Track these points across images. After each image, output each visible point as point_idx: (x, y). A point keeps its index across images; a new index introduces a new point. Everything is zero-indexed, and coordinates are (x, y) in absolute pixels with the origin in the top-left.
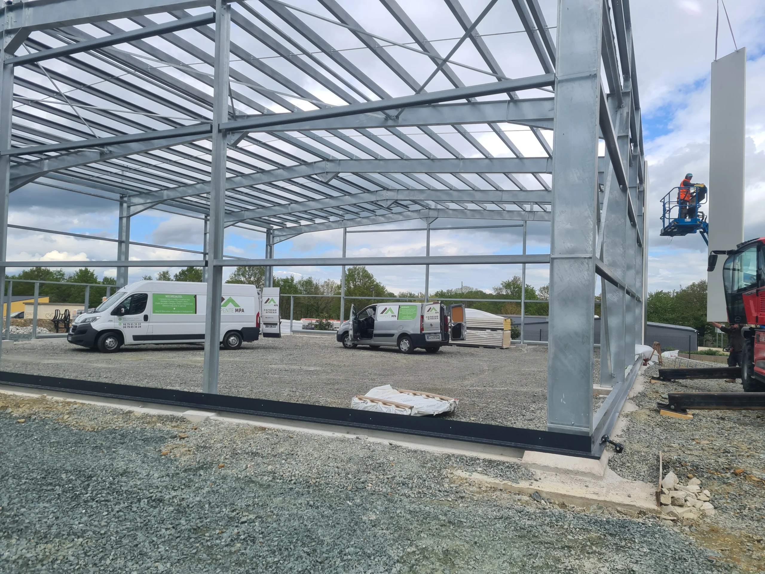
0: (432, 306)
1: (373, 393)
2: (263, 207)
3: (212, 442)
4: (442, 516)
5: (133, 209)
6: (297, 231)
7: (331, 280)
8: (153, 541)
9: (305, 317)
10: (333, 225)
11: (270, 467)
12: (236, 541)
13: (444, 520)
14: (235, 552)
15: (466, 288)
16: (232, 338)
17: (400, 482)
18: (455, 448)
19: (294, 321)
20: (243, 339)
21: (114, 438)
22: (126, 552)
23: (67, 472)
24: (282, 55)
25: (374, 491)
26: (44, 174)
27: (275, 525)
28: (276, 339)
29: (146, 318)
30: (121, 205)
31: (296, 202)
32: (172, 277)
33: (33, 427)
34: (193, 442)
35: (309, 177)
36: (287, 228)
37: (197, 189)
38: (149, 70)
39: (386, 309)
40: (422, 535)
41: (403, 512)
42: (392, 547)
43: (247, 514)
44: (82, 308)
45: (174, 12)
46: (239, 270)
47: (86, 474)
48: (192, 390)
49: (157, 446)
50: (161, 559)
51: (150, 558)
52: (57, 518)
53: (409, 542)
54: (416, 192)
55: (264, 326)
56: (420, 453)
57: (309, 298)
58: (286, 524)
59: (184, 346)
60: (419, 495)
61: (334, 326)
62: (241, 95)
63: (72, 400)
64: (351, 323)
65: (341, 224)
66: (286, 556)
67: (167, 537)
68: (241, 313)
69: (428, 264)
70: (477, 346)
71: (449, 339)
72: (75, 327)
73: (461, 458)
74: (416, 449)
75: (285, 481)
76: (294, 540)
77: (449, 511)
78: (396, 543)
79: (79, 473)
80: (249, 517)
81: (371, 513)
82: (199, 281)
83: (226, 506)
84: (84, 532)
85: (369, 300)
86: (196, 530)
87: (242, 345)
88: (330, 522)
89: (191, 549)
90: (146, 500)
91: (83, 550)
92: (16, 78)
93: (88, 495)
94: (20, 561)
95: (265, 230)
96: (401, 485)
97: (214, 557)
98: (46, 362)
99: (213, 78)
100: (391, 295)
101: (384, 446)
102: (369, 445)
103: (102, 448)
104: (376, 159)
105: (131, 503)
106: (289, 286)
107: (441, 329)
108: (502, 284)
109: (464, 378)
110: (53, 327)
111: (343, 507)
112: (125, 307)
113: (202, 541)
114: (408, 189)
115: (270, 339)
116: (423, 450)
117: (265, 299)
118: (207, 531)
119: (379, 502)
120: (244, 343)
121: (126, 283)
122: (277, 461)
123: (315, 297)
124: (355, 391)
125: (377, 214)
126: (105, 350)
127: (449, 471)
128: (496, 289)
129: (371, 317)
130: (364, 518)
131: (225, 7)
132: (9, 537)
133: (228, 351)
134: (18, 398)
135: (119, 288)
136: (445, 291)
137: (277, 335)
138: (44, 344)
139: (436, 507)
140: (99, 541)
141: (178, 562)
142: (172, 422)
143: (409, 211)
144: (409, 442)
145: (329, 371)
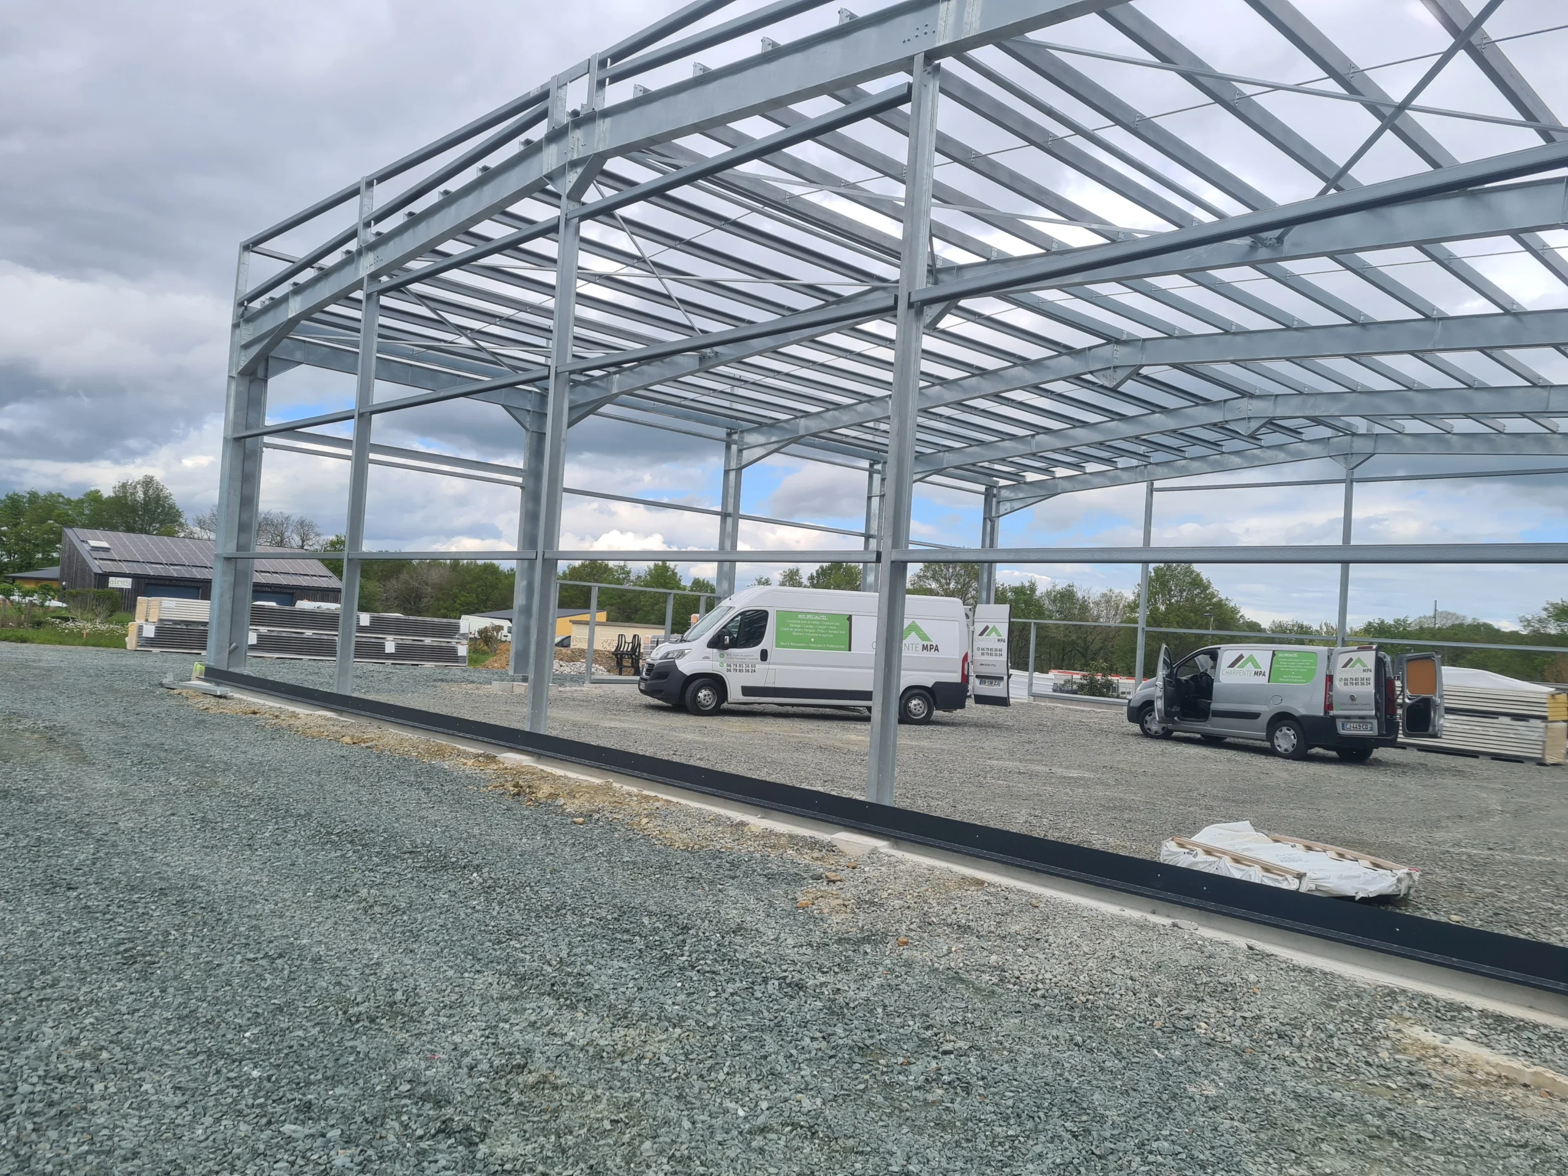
0: (1355, 656)
1: (1208, 835)
2: (981, 443)
3: (885, 895)
4: (1374, 1116)
5: (747, 455)
6: (1048, 491)
7: (1116, 591)
8: (792, 1055)
9: (1059, 667)
10: (1125, 476)
11: (994, 958)
12: (934, 1084)
13: (1378, 1127)
14: (934, 1102)
15: (1447, 615)
16: (914, 702)
17: (1273, 1030)
18: (1408, 977)
19: (1036, 674)
20: (935, 704)
21: (719, 866)
22: (749, 1065)
23: (651, 914)
24: (1032, 143)
25: (1213, 1039)
26: (610, 399)
27: (1006, 1068)
28: (998, 708)
29: (764, 655)
30: (728, 447)
31: (1048, 431)
32: (805, 581)
33: (596, 832)
34: (850, 893)
35: (1077, 379)
36: (1025, 483)
37: (858, 413)
38: (787, 202)
39: (1241, 657)
40: (1324, 1147)
41: (1278, 1092)
42: (1253, 1157)
43: (953, 1038)
44: (660, 633)
45: (839, 93)
46: (927, 568)
47: (680, 922)
48: (846, 793)
49: (790, 889)
50: (806, 1089)
51: (788, 1083)
52: (640, 989)
53: (1293, 1155)
54: (1319, 398)
55: (977, 681)
56: (1321, 976)
57: (1067, 627)
58: (1029, 1070)
59: (828, 711)
60: (1318, 1065)
61: (1121, 690)
62: (949, 228)
63: (653, 794)
64: (1160, 683)
65: (1142, 473)
66: (1030, 1130)
67: (813, 1054)
68: (932, 654)
69: (1346, 562)
70: (1474, 755)
71: (1397, 733)
72: (651, 666)
73: (1424, 1002)
74: (1311, 966)
75: (1024, 989)
76: (1046, 1104)
77: (1390, 1109)
78: (1264, 1153)
79: (670, 919)
80: (957, 1046)
81: (1206, 1082)
82: (854, 589)
83: (913, 1016)
84: (682, 1019)
85: (1202, 636)
86: (863, 1049)
87: (933, 718)
88: (1118, 1083)
89: (856, 1082)
90: (776, 983)
91: (683, 1048)
92: (584, 240)
93: (684, 958)
94: (591, 1050)
95: (982, 488)
96: (1275, 1036)
97: (897, 1104)
98: (607, 724)
99: (903, 204)
100: (1254, 627)
101: (1235, 950)
102: (1200, 942)
103: (702, 881)
104: (1227, 332)
105: (753, 983)
106: (1025, 602)
107: (1377, 709)
108: (1546, 609)
109: (1436, 825)
110: (614, 663)
111: (1143, 1059)
112: (730, 634)
113: (874, 1072)
114: (1301, 393)
115: (987, 707)
116: (1327, 970)
117: (979, 628)
118: (883, 1056)
119: (1225, 1064)
120: (938, 714)
121: (731, 591)
122: (1008, 948)
123: (1081, 626)
124: (1168, 827)
125: (1224, 449)
126: (697, 710)
127: (1392, 1024)
128: (1528, 623)
129: (1205, 674)
130: (1191, 1089)
131: (929, 69)
132: (573, 1007)
133: (907, 726)
134: (572, 782)
135: (720, 599)
136: (1389, 621)
137: (1003, 702)
138: (602, 694)
139: (1358, 1096)
140: (706, 1039)
141: (835, 1101)
142: (812, 849)
143: (1303, 441)
144: (1293, 948)
145: (1112, 782)
